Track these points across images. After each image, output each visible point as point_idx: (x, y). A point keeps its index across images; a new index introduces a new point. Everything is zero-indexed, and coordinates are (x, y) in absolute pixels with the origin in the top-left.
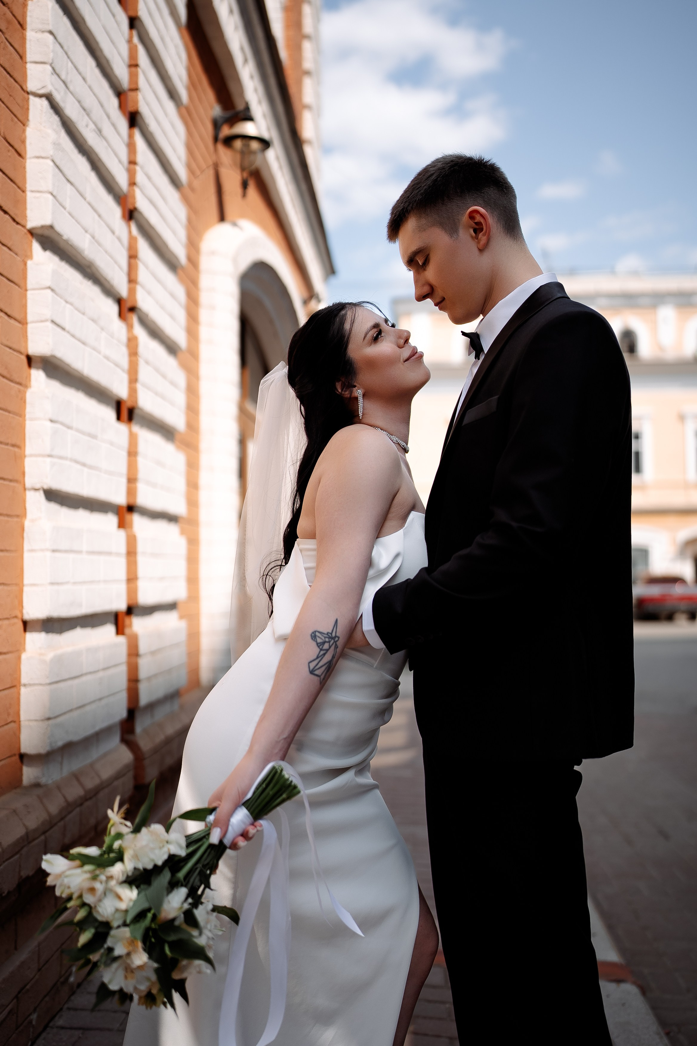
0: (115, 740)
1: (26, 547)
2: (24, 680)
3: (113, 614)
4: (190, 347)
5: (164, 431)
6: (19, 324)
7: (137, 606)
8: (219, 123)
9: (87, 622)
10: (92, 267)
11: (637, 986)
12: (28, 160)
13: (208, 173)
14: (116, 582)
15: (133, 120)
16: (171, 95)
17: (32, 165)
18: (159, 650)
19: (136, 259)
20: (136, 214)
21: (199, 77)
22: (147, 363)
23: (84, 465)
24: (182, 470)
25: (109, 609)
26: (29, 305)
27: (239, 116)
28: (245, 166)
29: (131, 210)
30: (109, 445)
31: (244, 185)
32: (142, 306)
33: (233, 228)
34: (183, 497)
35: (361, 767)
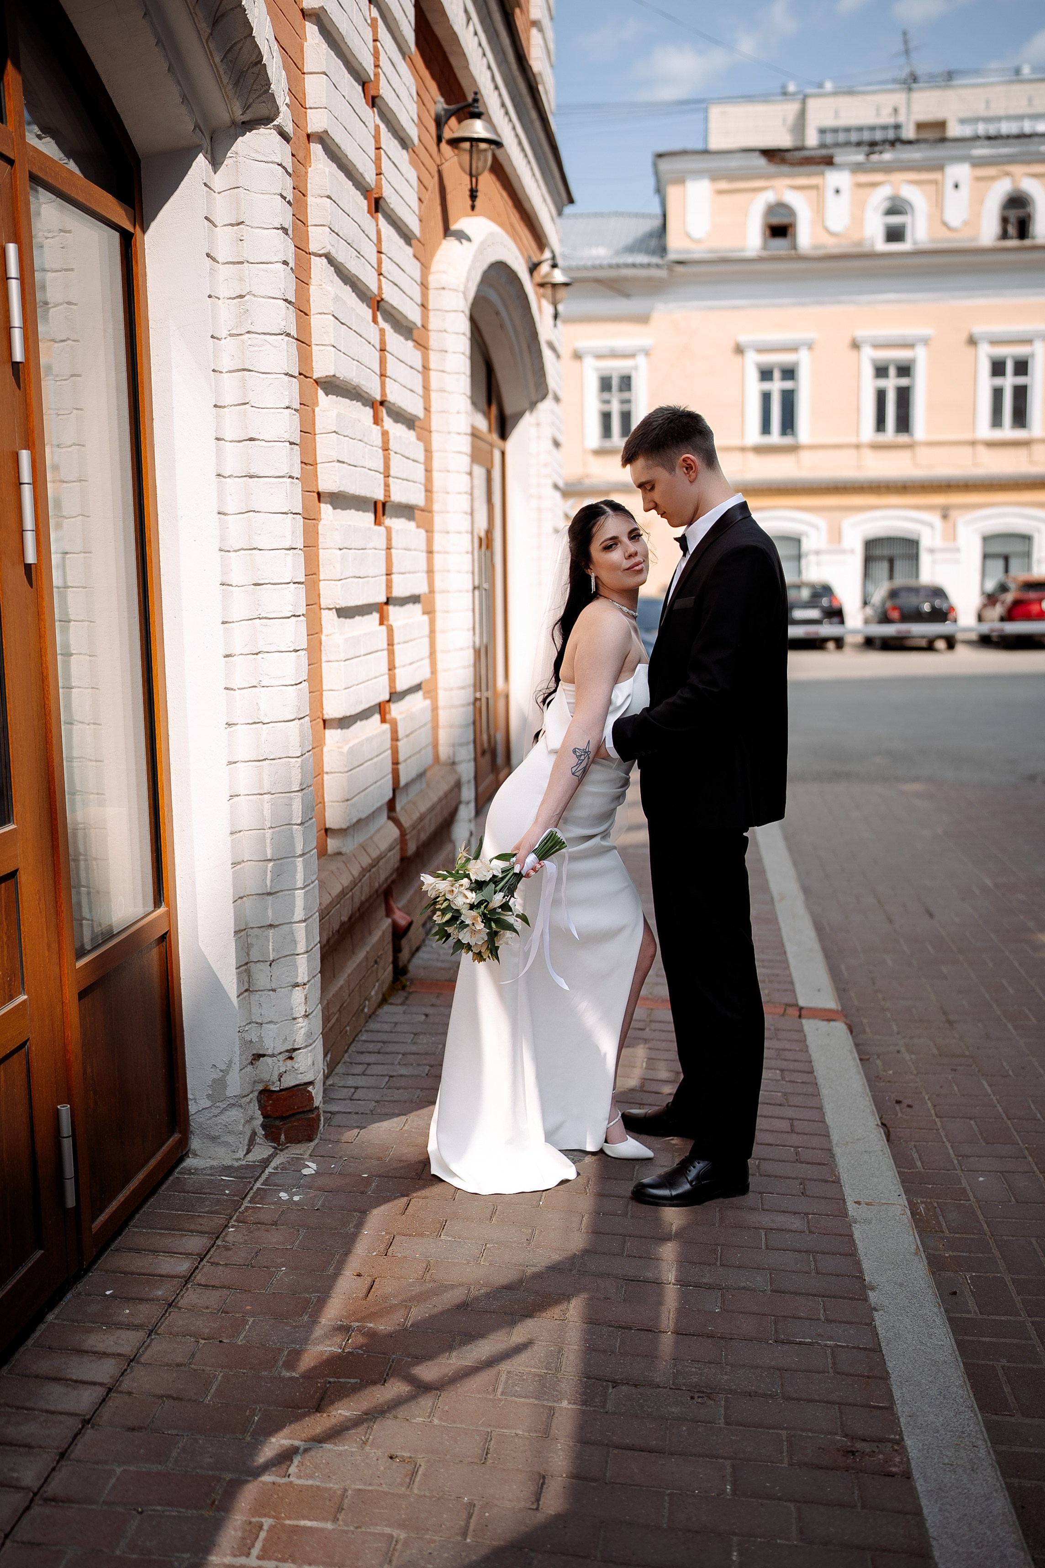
0: (383, 819)
1: (324, 658)
2: (326, 770)
3: (380, 704)
4: (425, 409)
5: (407, 511)
6: (312, 467)
7: (396, 693)
8: (443, 119)
9: (364, 715)
10: (357, 388)
11: (846, 1024)
12: (312, 317)
13: (433, 184)
14: (382, 675)
15: (377, 205)
16: (404, 142)
17: (316, 321)
18: (412, 733)
19: (386, 353)
20: (382, 303)
21: (423, 79)
22: (396, 453)
23: (360, 577)
24: (423, 547)
25: (377, 701)
26: (317, 447)
27: (466, 110)
28: (474, 172)
29: (378, 302)
30: (373, 551)
31: (473, 195)
32: (391, 398)
33: (461, 243)
34: (425, 575)
35: (605, 835)
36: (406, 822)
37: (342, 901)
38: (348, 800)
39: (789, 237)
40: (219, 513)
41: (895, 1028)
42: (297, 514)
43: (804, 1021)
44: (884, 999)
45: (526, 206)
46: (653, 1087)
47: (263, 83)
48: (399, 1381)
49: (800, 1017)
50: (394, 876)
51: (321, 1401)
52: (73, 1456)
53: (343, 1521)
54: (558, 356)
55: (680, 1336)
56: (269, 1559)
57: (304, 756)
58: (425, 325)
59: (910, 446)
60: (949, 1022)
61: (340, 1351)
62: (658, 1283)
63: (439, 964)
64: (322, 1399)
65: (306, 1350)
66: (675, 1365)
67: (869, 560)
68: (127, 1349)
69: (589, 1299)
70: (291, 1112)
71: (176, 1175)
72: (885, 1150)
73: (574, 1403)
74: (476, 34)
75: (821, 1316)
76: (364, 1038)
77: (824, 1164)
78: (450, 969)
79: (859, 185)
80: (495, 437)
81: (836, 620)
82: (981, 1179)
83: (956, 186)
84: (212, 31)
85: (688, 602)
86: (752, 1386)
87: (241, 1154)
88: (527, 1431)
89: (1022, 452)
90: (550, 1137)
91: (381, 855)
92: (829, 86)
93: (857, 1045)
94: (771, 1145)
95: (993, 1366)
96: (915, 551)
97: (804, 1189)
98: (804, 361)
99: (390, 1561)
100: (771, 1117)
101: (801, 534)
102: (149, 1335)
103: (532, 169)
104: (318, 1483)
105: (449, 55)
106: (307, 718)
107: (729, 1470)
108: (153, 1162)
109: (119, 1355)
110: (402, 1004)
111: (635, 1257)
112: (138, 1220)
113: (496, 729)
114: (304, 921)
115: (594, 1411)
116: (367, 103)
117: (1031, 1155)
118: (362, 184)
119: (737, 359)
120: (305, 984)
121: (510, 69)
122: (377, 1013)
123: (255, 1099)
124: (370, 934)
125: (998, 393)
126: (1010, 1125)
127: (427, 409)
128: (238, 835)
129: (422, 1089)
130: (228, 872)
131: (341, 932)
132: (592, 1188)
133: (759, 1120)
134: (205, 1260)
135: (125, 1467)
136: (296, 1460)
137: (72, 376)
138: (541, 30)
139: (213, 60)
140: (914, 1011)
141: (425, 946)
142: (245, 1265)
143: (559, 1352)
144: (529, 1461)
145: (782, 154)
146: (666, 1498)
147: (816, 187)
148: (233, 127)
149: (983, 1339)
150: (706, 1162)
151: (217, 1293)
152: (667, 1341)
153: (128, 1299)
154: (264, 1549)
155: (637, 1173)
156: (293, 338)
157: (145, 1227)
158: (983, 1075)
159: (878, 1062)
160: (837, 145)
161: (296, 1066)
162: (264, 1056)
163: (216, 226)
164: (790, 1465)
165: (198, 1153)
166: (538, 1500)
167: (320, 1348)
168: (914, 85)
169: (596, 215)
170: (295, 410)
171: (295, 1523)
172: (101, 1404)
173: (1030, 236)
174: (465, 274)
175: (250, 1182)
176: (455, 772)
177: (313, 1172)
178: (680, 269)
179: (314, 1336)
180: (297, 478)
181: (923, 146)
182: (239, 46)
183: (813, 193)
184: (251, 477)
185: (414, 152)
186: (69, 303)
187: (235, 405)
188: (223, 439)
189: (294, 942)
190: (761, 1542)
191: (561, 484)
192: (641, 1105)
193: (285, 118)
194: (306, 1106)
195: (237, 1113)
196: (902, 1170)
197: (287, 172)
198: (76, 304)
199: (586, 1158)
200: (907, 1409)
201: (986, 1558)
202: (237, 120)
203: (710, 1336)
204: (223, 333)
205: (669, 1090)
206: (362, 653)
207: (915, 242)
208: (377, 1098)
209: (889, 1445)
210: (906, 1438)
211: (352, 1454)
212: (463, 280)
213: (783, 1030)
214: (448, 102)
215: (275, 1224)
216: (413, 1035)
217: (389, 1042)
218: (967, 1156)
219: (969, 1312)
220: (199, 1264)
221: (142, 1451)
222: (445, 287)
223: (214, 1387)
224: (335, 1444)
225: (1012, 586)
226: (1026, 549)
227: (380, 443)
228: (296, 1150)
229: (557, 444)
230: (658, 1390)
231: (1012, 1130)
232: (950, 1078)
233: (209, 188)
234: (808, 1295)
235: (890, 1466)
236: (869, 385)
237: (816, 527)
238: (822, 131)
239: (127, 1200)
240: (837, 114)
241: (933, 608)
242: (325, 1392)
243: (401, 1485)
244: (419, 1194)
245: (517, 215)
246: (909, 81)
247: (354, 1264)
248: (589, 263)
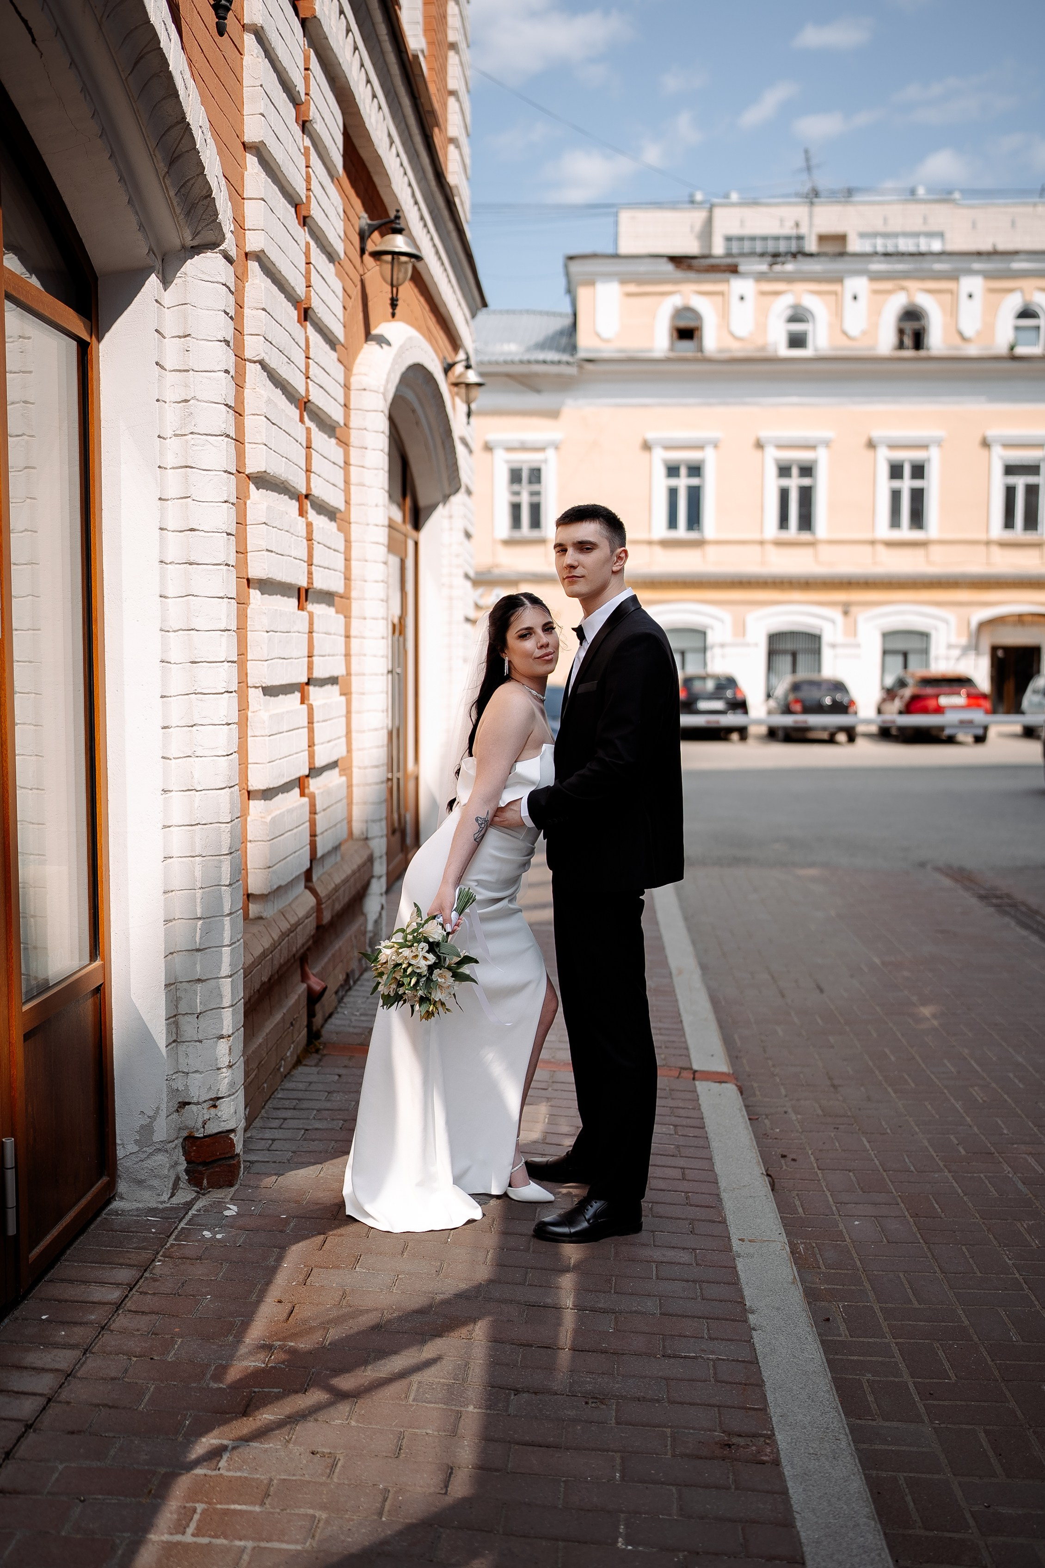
0: (301, 887)
1: (250, 733)
2: (249, 838)
3: (299, 778)
4: (346, 502)
5: (328, 597)
6: (243, 555)
7: (314, 768)
8: (367, 234)
9: (285, 788)
10: (285, 483)
11: (737, 1086)
12: (246, 417)
13: (356, 292)
14: (302, 751)
15: (306, 314)
16: (331, 256)
17: (249, 421)
18: (329, 807)
19: (311, 450)
20: (308, 404)
21: (349, 197)
22: (319, 543)
23: (284, 658)
24: (342, 631)
25: (298, 775)
26: (248, 537)
27: (389, 226)
28: (395, 283)
29: (305, 403)
30: (297, 634)
31: (394, 303)
32: (315, 492)
33: (382, 347)
34: (343, 658)
35: (512, 898)
36: (322, 892)
37: (263, 962)
38: (269, 867)
39: (695, 340)
40: (161, 596)
41: (783, 1091)
42: (231, 598)
43: (697, 1083)
44: (774, 1066)
45: (442, 310)
46: (555, 1139)
47: (212, 213)
48: (319, 1390)
49: (694, 1079)
50: (310, 942)
51: (246, 1408)
52: (17, 1456)
53: (269, 1504)
54: (471, 452)
55: (576, 1352)
56: (203, 1536)
57: (233, 822)
58: (347, 424)
59: (812, 544)
60: (834, 1086)
61: (263, 1365)
62: (557, 1308)
63: (351, 1030)
64: (248, 1406)
65: (232, 1365)
66: (571, 1376)
67: (772, 654)
68: (64, 1365)
69: (494, 1321)
70: (213, 1158)
71: (103, 1215)
72: (768, 1195)
73: (479, 1408)
74: (398, 155)
75: (705, 1335)
76: (279, 1096)
77: (712, 1207)
78: (361, 1034)
79: (763, 293)
80: (409, 528)
81: (739, 711)
82: (857, 1223)
83: (855, 298)
84: (169, 169)
85: (589, 686)
86: (641, 1392)
87: (165, 1197)
88: (435, 1431)
89: (919, 552)
90: (457, 1180)
91: (299, 921)
92: (734, 197)
93: (747, 1107)
94: (664, 1190)
95: (859, 1379)
96: (817, 646)
97: (693, 1228)
98: (710, 459)
99: (313, 1536)
100: (664, 1166)
101: (707, 627)
102: (84, 1354)
103: (448, 276)
104: (246, 1475)
105: (372, 174)
106: (237, 787)
107: (618, 1461)
108: (83, 1202)
109: (57, 1370)
110: (316, 1065)
111: (536, 1286)
112: (69, 1255)
113: (406, 809)
114: (230, 976)
115: (497, 1414)
116: (299, 224)
117: (903, 1202)
118: (292, 296)
119: (645, 455)
120: (229, 1036)
121: (429, 185)
122: (292, 1073)
123: (180, 1145)
124: (287, 998)
125: (896, 495)
126: (885, 1176)
127: (347, 502)
128: (170, 894)
129: (336, 1141)
130: (161, 928)
131: (261, 991)
132: (496, 1227)
133: (651, 1169)
134: (134, 1290)
135: (67, 1464)
136: (226, 1456)
137: (26, 468)
138: (458, 147)
139: (168, 194)
140: (802, 1076)
141: (338, 1013)
142: (172, 1294)
143: (466, 1366)
144: (439, 1455)
145: (689, 260)
146: (562, 1484)
147: (721, 294)
148: (183, 251)
149: (852, 1358)
150: (603, 1202)
151: (146, 1318)
152: (564, 1357)
153: (63, 1323)
154: (198, 1528)
155: (539, 1215)
156: (232, 438)
157: (76, 1261)
158: (863, 1133)
159: (766, 1121)
160: (742, 255)
161: (219, 1114)
162: (189, 1103)
163: (164, 338)
164: (673, 1456)
165: (125, 1196)
166: (446, 1487)
167: (245, 1363)
168: (816, 200)
169: (508, 312)
170: (233, 504)
171: (226, 1507)
172: (41, 1412)
173: (925, 347)
174: (385, 377)
175: (175, 1222)
176: (368, 847)
177: (235, 1213)
178: (589, 367)
179: (238, 1354)
180: (232, 566)
181: (823, 259)
182: (192, 182)
183: (719, 299)
184: (191, 564)
185: (339, 264)
186: (25, 402)
187: (177, 499)
188: (166, 529)
189: (221, 996)
190: (645, 1518)
191: (472, 574)
192: (543, 1155)
193: (229, 244)
194: (227, 1153)
195: (163, 1158)
196: (785, 1215)
197: (230, 290)
198: (32, 403)
199: (491, 1201)
200: (779, 1410)
201: (842, 1527)
202: (186, 245)
203: (604, 1352)
204: (169, 433)
205: (569, 1142)
206: (285, 730)
207: (816, 349)
208: (294, 1148)
209: (762, 1439)
210: (776, 1434)
211: (277, 1450)
212: (383, 382)
213: (678, 1091)
214: (371, 218)
215: (200, 1258)
216: (327, 1094)
217: (304, 1099)
218: (845, 1203)
219: (840, 1335)
220: (129, 1292)
221: (82, 1450)
222: (367, 388)
223: (147, 1397)
224: (261, 1443)
225: (910, 681)
226: (924, 646)
227: (304, 534)
228: (217, 1195)
229: (468, 535)
230: (556, 1397)
231: (887, 1180)
232: (833, 1135)
233: (160, 304)
234: (694, 1317)
235: (762, 1456)
236: (772, 484)
237: (722, 621)
238: (729, 239)
239: (58, 1236)
240: (742, 223)
241: (834, 701)
242: (251, 1400)
243: (322, 1475)
244: (335, 1232)
245: (434, 319)
246: (811, 196)
247: (275, 1291)
248: (501, 359)
